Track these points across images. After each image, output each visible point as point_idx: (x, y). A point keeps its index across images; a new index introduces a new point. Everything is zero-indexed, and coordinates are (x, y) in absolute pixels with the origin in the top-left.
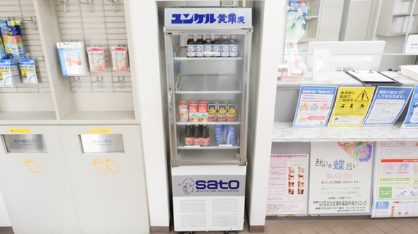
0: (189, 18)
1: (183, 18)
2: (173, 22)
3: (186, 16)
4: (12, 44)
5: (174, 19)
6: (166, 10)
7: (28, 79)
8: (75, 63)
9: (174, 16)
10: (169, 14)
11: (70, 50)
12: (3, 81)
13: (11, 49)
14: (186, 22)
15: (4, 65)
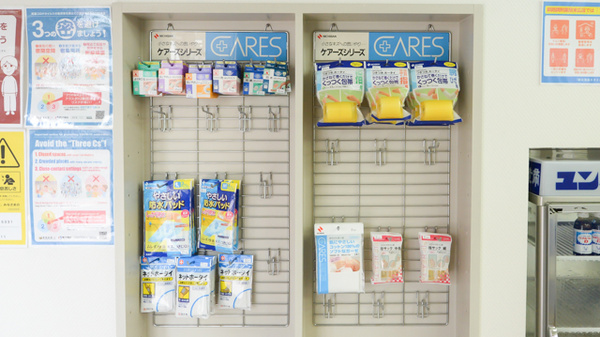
0: (590, 179)
1: (578, 179)
2: (559, 187)
3: (585, 175)
4: (220, 228)
5: (561, 180)
6: (546, 165)
7: (231, 299)
8: (347, 266)
9: (560, 175)
10: (550, 171)
11: (341, 239)
12: (189, 305)
13: (215, 237)
14: (584, 186)
15: (197, 270)
